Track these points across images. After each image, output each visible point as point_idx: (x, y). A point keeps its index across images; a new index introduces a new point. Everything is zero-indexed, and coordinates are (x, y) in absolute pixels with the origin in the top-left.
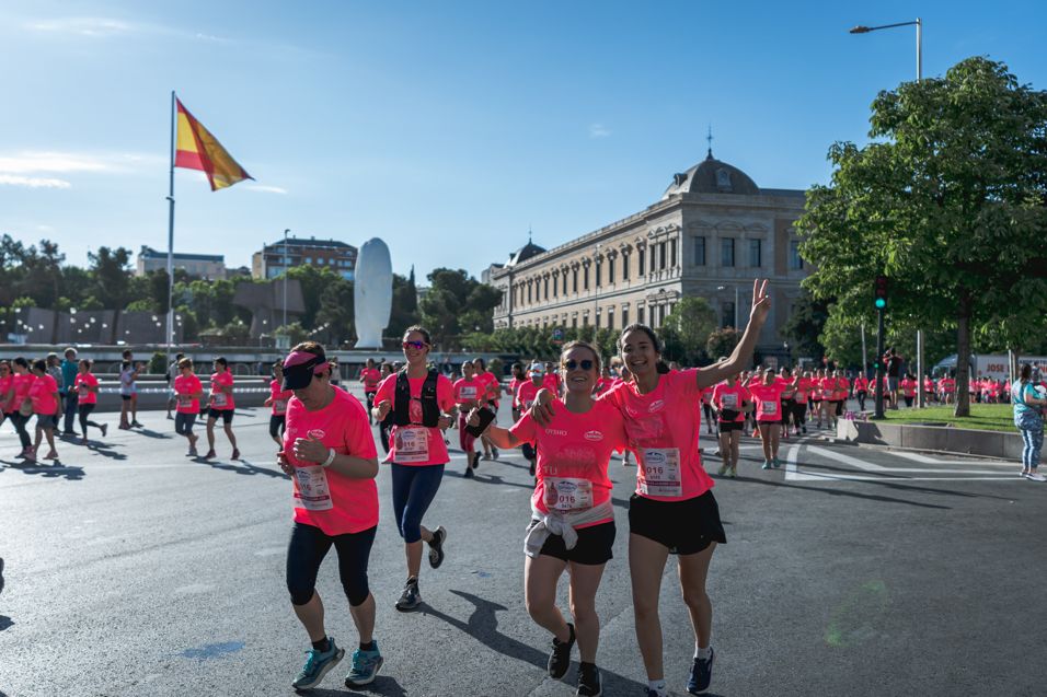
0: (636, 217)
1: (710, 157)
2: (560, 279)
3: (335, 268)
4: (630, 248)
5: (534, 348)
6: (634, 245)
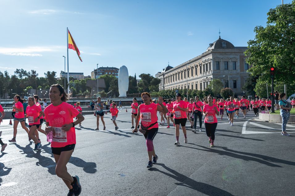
0: (199, 57)
1: (220, 38)
2: (177, 75)
3: (114, 75)
4: (197, 66)
6: (198, 65)
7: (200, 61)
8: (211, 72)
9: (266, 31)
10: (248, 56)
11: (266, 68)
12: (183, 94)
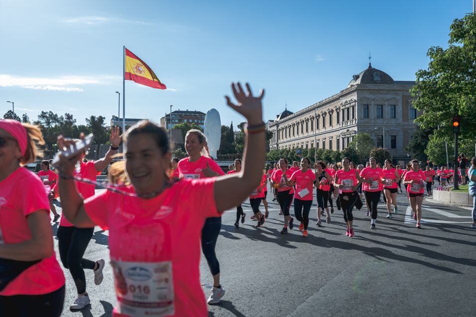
0: (336, 96)
1: (370, 66)
2: (300, 126)
3: (197, 123)
4: (332, 111)
5: (288, 159)
6: (334, 110)
7: (338, 104)
8: (354, 121)
9: (447, 55)
10: (416, 97)
11: (445, 116)
12: (308, 156)
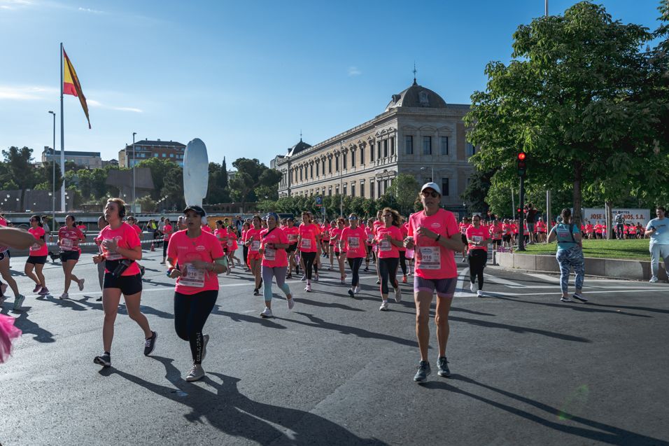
0: (369, 123)
1: (415, 83)
3: (174, 159)
4: (365, 144)
6: (367, 142)
7: (371, 134)
8: (394, 158)
9: (509, 74)
10: (470, 127)
11: (510, 153)
12: (331, 206)
